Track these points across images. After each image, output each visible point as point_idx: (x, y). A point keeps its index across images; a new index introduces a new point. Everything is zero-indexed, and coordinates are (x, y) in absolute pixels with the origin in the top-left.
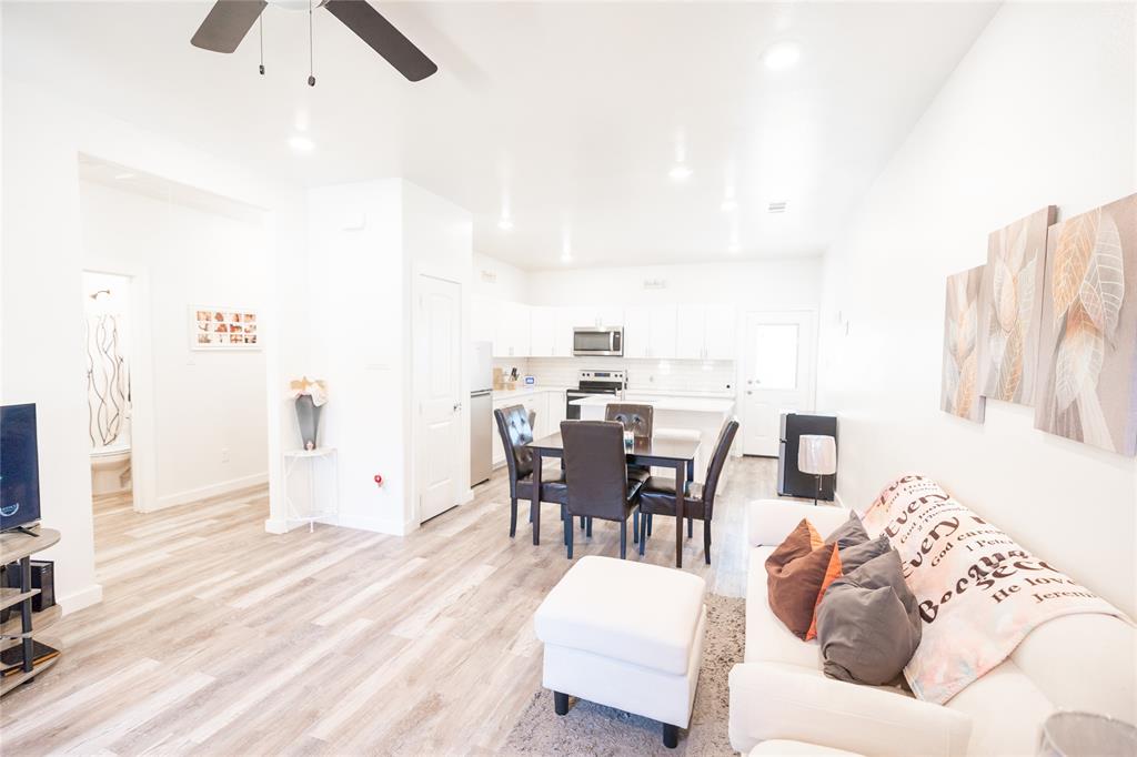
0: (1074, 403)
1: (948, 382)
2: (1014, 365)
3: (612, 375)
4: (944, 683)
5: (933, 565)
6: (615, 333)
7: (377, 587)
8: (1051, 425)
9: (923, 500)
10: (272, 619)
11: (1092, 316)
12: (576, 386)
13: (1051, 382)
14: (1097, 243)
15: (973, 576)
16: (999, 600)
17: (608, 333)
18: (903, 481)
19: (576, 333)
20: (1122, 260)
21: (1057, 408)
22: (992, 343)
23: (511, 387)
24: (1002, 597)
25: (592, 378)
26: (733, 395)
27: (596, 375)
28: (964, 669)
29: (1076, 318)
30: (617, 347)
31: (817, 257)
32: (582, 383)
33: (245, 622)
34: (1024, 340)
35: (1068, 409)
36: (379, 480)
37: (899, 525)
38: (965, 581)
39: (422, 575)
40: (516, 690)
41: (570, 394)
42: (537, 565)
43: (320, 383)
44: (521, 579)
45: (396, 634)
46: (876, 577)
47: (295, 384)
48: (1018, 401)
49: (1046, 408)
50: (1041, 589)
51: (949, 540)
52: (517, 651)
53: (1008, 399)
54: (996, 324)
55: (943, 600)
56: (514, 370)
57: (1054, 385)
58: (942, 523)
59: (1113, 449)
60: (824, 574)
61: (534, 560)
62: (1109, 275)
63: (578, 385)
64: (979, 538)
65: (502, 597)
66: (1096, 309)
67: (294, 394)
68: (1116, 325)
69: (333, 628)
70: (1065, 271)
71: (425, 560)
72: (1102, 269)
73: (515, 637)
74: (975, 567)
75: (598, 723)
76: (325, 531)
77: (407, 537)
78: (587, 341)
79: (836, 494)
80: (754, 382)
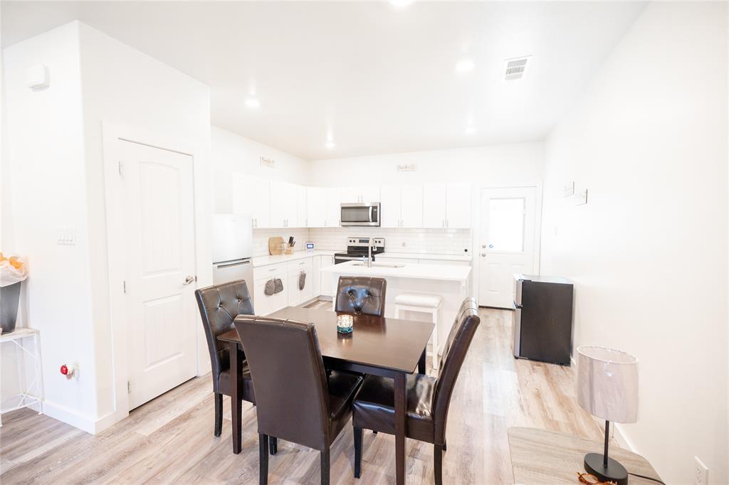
6: (373, 207)
12: (344, 250)
17: (368, 208)
19: (343, 208)
23: (288, 253)
25: (357, 244)
26: (470, 258)
27: (360, 241)
30: (374, 220)
31: (541, 140)
32: (349, 248)
41: (337, 258)
56: (291, 239)
63: (346, 249)
78: (353, 215)
80: (487, 246)
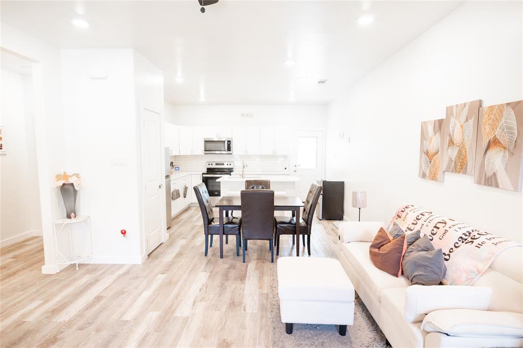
0: (494, 174)
1: (423, 165)
2: (462, 159)
3: (226, 164)
4: (466, 281)
5: (440, 239)
6: (228, 141)
7: (146, 294)
8: (483, 182)
9: (422, 214)
10: (92, 323)
11: (502, 143)
12: (206, 171)
13: (482, 166)
14: (504, 116)
15: (460, 241)
16: (479, 248)
17: (224, 141)
18: (406, 207)
19: (205, 141)
20: (516, 123)
21: (485, 176)
22: (449, 151)
24: (480, 246)
25: (214, 166)
27: (216, 164)
28: (474, 274)
29: (494, 143)
30: (229, 149)
32: (208, 169)
33: (75, 327)
34: (467, 150)
35: (491, 176)
36: (124, 233)
37: (413, 226)
38: (457, 243)
39: (169, 283)
40: (261, 329)
41: (204, 176)
42: (229, 268)
43: (77, 175)
44: (226, 276)
45: (178, 316)
46: (424, 246)
47: (58, 177)
48: (465, 173)
49: (480, 176)
50: (495, 241)
51: (445, 228)
52: (249, 310)
53: (459, 172)
54: (451, 142)
55: (450, 252)
57: (484, 167)
58: (438, 223)
59: (513, 189)
60: (403, 249)
61: (226, 266)
62: (510, 128)
64: (459, 226)
65: (222, 287)
66: (504, 139)
67: (61, 183)
68: (513, 146)
69: (137, 320)
70: (488, 125)
71: (165, 275)
72: (507, 126)
73: (243, 305)
74: (461, 237)
75: (309, 333)
76: (86, 268)
77: (143, 264)
79: (344, 217)
80: (297, 166)
